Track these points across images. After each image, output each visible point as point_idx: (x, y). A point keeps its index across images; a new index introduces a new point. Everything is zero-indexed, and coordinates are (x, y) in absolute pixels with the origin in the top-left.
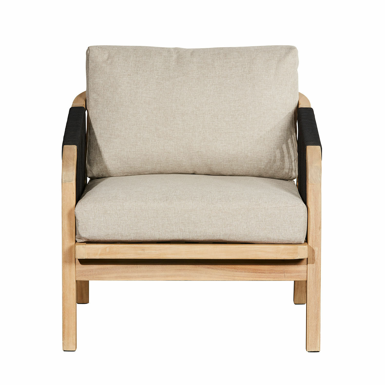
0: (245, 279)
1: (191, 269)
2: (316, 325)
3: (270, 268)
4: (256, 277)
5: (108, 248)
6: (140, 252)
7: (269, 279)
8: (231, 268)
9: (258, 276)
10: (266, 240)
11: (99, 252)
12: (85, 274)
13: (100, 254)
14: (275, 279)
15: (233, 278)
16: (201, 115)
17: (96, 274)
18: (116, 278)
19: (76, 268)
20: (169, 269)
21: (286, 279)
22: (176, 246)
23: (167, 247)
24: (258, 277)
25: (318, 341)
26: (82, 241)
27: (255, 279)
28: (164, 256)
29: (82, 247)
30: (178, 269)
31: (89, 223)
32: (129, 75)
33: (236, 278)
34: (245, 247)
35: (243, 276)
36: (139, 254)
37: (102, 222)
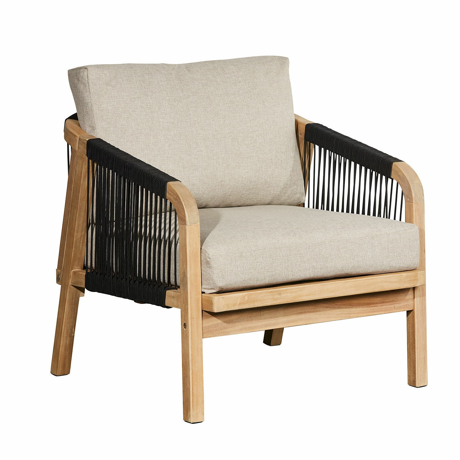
0: (360, 315)
1: (311, 311)
2: (424, 356)
3: (381, 300)
4: (369, 312)
5: (247, 296)
6: (277, 296)
7: (381, 312)
8: (347, 305)
9: (372, 310)
10: (388, 269)
11: (238, 302)
12: (211, 330)
13: (240, 304)
14: (386, 312)
15: (349, 315)
16: (222, 139)
17: (222, 329)
18: (241, 331)
19: (202, 324)
20: (291, 314)
21: (395, 311)
22: (309, 285)
23: (302, 288)
24: (371, 312)
25: (426, 374)
26: (214, 291)
27: (369, 314)
28: (299, 299)
29: (222, 298)
30: (299, 313)
31: (226, 269)
32: (139, 98)
33: (352, 315)
34: (372, 279)
35: (358, 312)
36: (275, 299)
37: (239, 267)
